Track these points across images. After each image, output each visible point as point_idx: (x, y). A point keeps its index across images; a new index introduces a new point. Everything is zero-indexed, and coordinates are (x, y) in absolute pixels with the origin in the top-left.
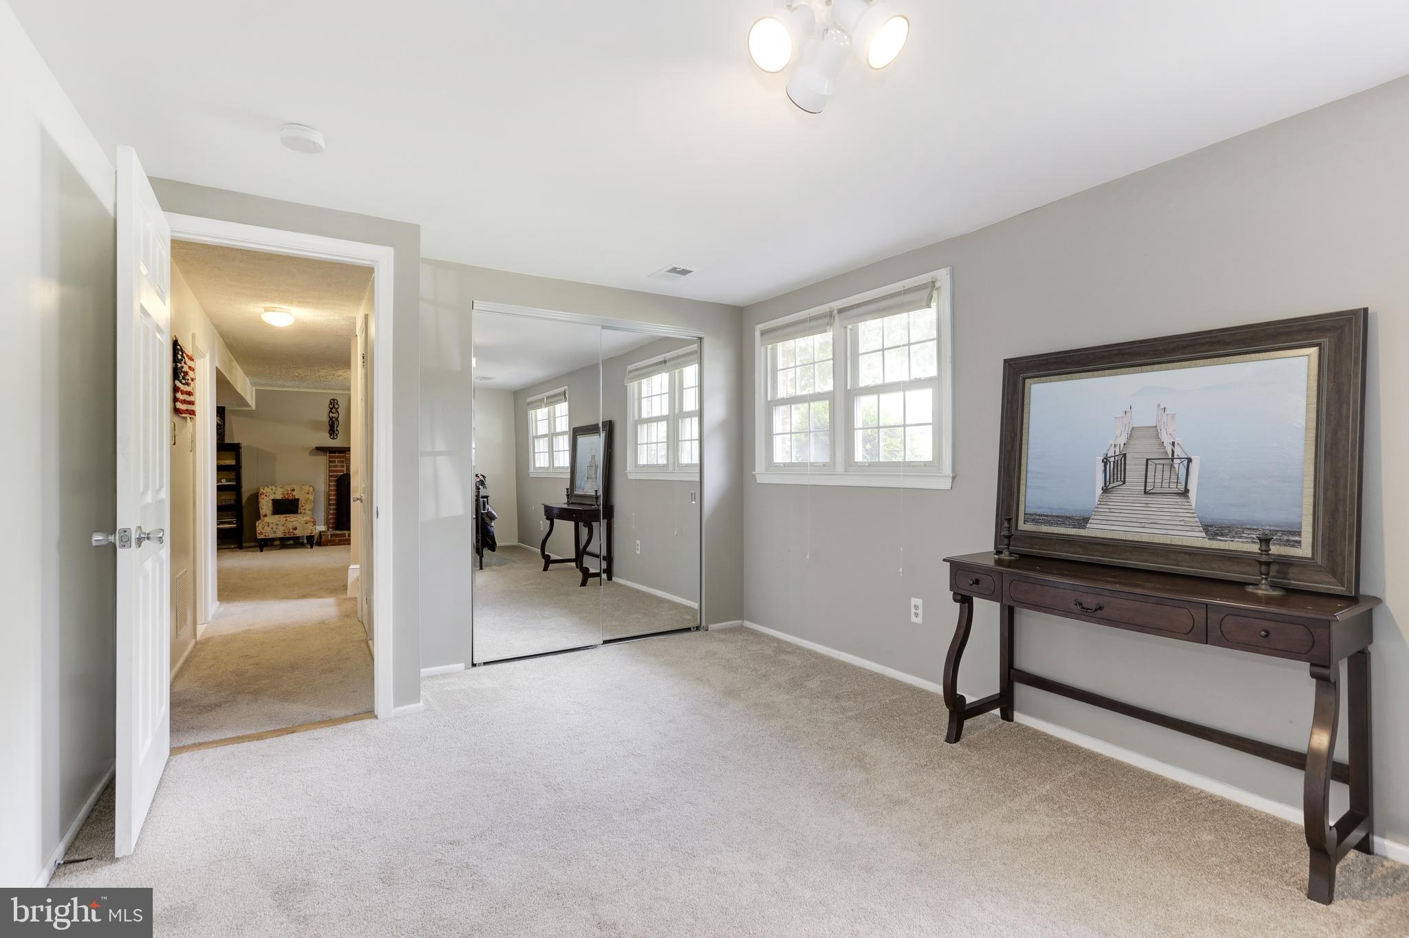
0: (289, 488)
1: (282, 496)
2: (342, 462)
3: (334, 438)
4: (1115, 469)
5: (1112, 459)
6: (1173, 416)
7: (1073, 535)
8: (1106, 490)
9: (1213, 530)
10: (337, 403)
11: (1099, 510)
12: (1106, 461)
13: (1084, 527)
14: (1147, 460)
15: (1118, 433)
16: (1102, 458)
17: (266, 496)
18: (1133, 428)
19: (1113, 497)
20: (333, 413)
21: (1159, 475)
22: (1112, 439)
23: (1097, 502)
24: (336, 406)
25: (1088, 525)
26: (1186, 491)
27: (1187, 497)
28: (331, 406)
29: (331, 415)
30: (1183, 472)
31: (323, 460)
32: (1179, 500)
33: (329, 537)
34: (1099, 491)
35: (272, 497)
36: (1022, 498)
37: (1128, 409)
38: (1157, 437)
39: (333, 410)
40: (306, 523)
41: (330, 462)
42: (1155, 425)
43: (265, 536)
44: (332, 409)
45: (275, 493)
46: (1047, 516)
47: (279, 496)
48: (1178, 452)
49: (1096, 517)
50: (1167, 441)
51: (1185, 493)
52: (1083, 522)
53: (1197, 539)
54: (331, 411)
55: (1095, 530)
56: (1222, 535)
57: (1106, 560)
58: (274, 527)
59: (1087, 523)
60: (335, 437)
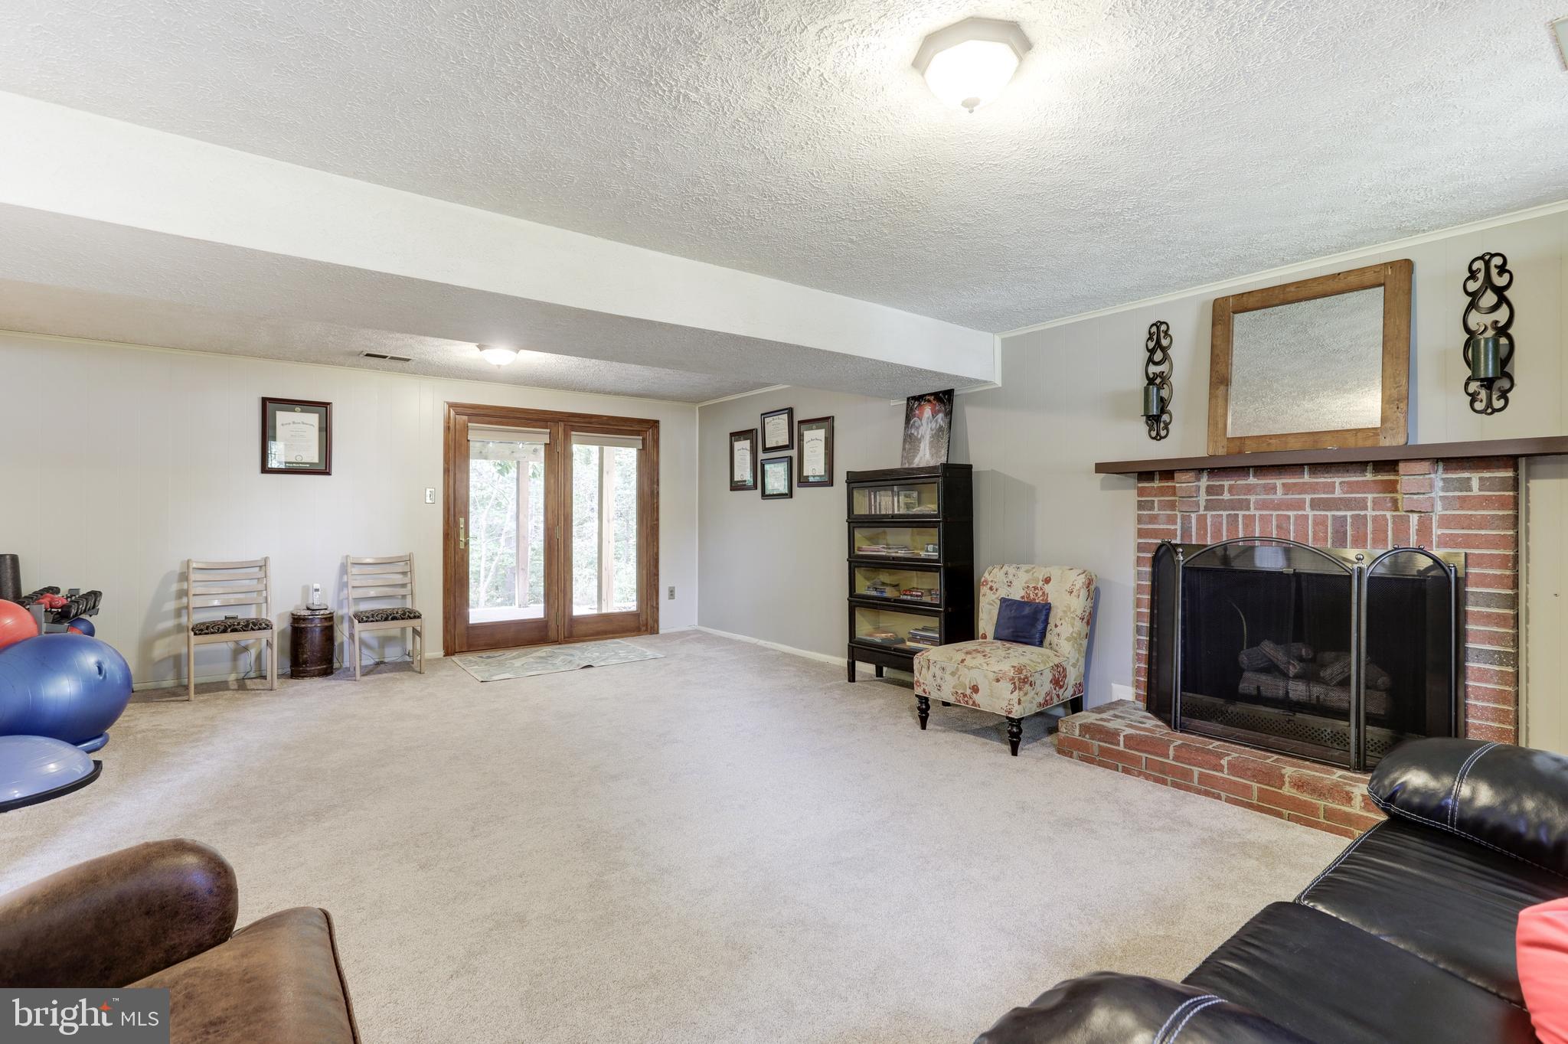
0: (1041, 574)
1: (1023, 593)
2: (1172, 506)
3: (1158, 437)
10: (1166, 333)
17: (991, 589)
20: (1157, 364)
24: (1165, 342)
28: (1151, 345)
29: (1153, 369)
31: (1126, 495)
33: (1077, 732)
35: (1003, 593)
39: (1159, 356)
40: (998, 681)
41: (1141, 506)
43: (924, 691)
44: (1152, 352)
45: (1010, 584)
47: (1017, 594)
54: (1150, 360)
58: (939, 673)
60: (1163, 433)
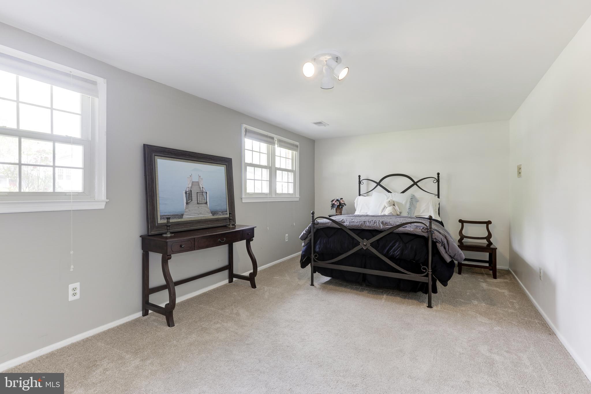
4: (189, 195)
5: (188, 192)
6: (202, 179)
7: (180, 222)
8: (187, 203)
9: (214, 213)
11: (186, 211)
12: (186, 193)
13: (182, 218)
14: (197, 193)
15: (189, 183)
16: (185, 192)
18: (193, 182)
19: (190, 205)
21: (200, 197)
22: (187, 185)
23: (185, 208)
25: (183, 217)
26: (207, 202)
27: (207, 204)
30: (205, 196)
32: (206, 205)
34: (185, 204)
36: (158, 209)
37: (191, 175)
38: (199, 185)
42: (198, 181)
46: (169, 216)
48: (204, 190)
49: (185, 214)
50: (201, 186)
51: (206, 203)
52: (181, 216)
53: (210, 216)
55: (186, 218)
56: (215, 214)
57: (192, 228)
59: (183, 216)
